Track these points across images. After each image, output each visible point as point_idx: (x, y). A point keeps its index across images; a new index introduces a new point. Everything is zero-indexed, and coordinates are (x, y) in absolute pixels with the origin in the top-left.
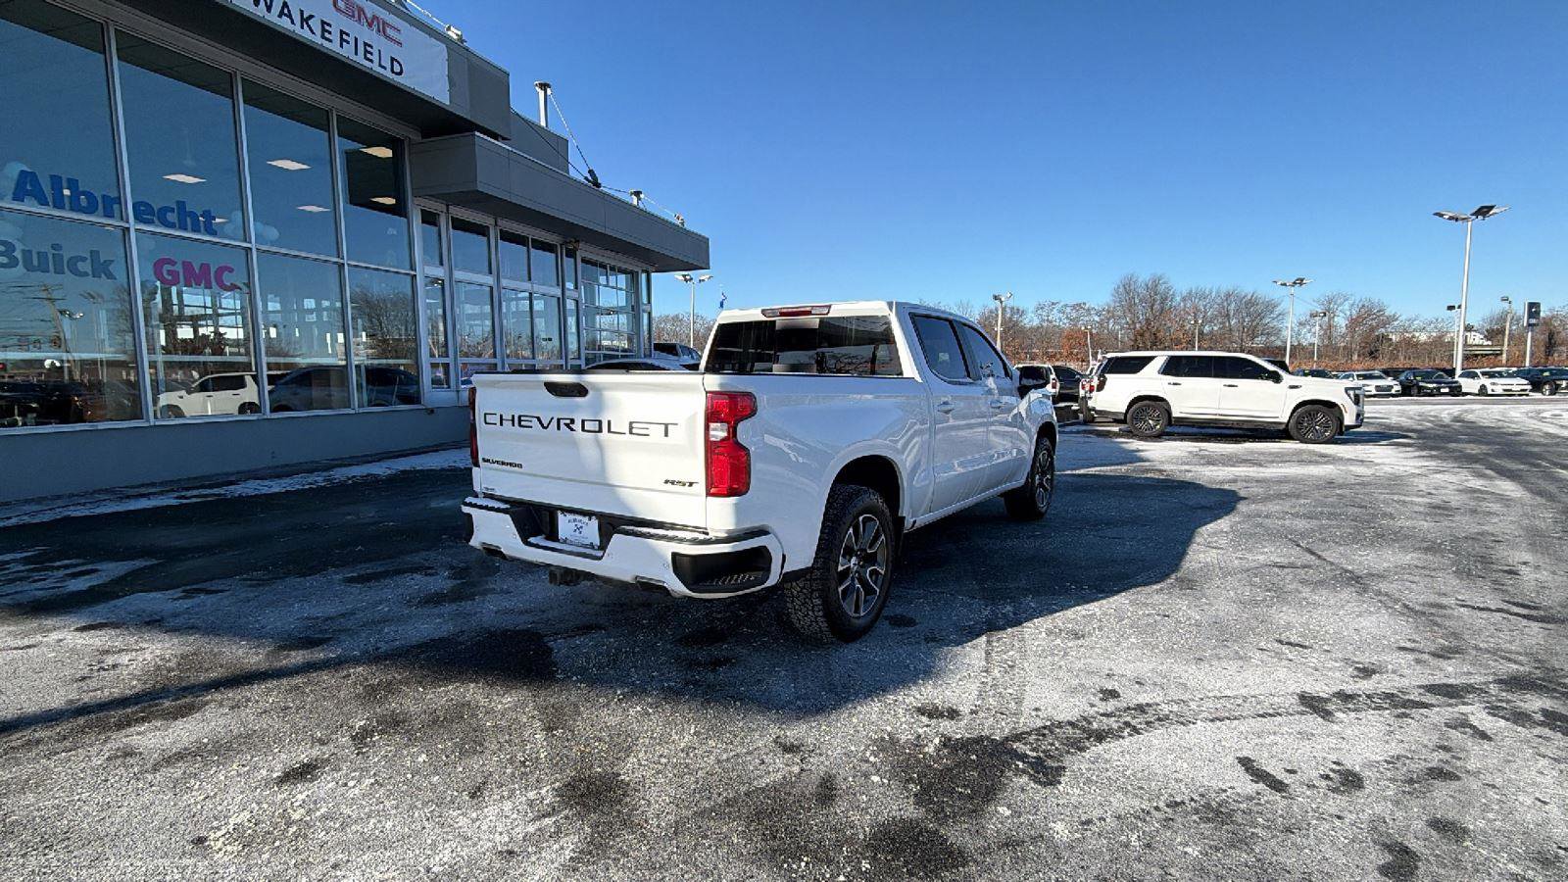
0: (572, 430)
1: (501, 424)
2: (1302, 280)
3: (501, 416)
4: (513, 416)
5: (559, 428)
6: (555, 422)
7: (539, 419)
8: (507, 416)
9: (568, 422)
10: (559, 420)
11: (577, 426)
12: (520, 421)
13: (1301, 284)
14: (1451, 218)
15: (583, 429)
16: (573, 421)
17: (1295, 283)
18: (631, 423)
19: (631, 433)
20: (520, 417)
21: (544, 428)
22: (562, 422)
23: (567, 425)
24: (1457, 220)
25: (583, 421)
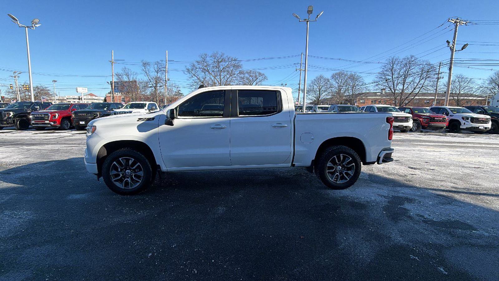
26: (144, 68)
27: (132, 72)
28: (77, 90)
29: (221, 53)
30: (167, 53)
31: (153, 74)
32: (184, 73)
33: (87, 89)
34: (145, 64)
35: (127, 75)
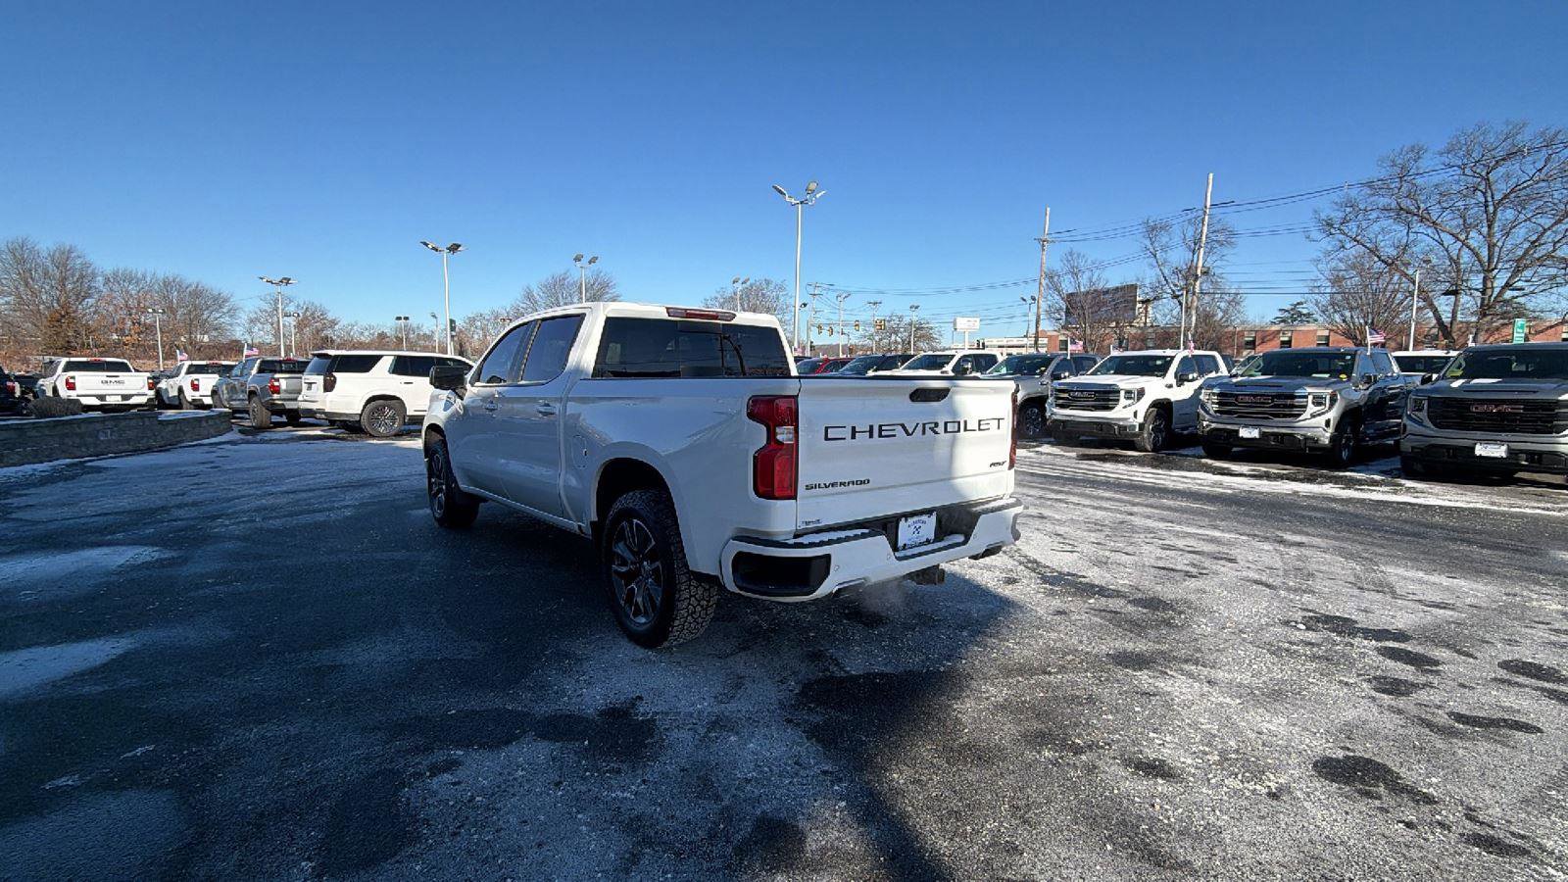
0: (936, 433)
1: (853, 437)
2: (289, 279)
3: (854, 428)
4: (871, 427)
5: (924, 433)
6: (920, 428)
7: (903, 426)
8: (864, 427)
9: (933, 425)
10: (924, 425)
11: (940, 429)
12: (880, 430)
13: (287, 283)
14: (433, 248)
15: (946, 431)
16: (936, 425)
17: (281, 282)
18: (980, 421)
19: (980, 429)
20: (880, 426)
21: (908, 434)
22: (927, 426)
23: (932, 429)
24: (437, 250)
25: (946, 424)
26: (1148, 242)
27: (1089, 262)
28: (955, 323)
29: (1507, 123)
30: (1211, 181)
31: (1178, 257)
32: (1308, 238)
33: (978, 320)
34: (1153, 230)
35: (1075, 273)
